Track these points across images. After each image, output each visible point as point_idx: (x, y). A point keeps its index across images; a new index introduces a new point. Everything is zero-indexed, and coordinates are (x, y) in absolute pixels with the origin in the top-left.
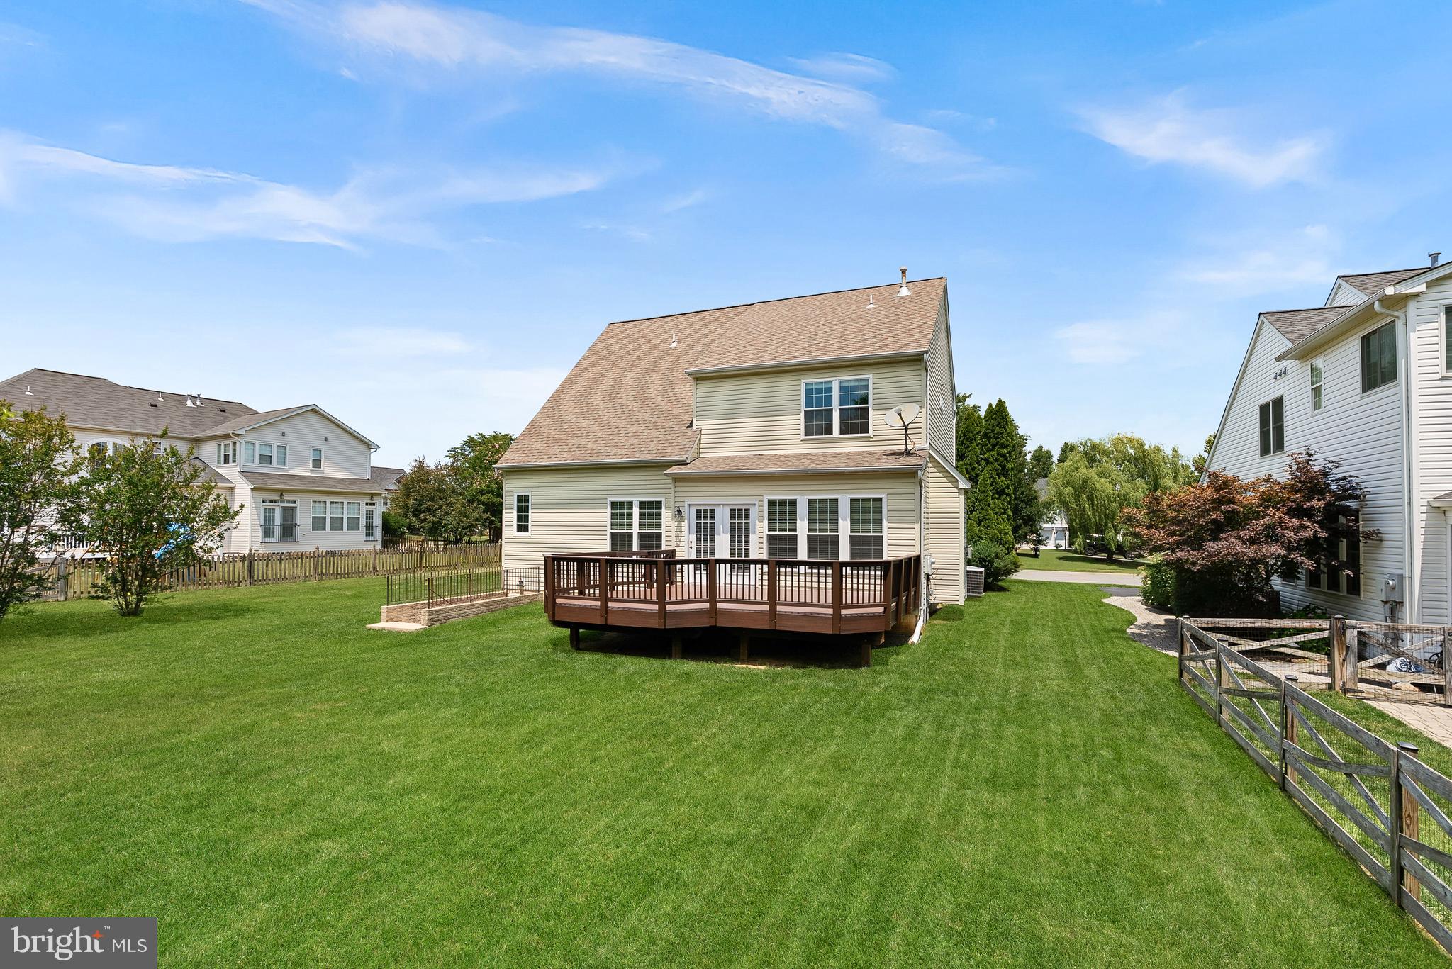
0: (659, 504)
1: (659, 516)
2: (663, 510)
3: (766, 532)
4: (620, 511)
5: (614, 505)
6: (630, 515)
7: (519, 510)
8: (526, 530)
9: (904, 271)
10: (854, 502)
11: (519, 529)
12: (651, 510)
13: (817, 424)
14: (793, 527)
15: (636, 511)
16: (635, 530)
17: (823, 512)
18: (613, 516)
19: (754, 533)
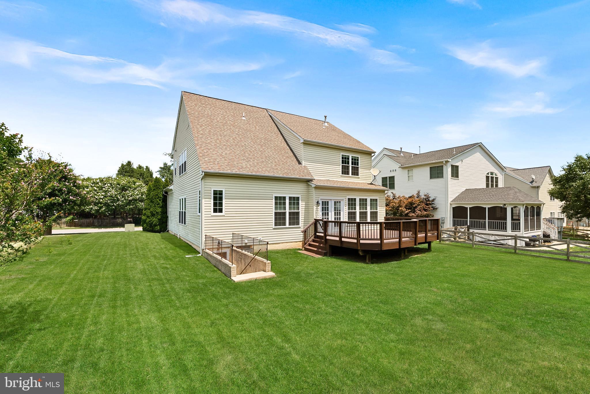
0: (298, 198)
1: (298, 204)
2: (300, 201)
3: (347, 211)
4: (280, 201)
5: (276, 198)
6: (285, 204)
7: (215, 199)
8: (221, 211)
9: (326, 117)
10: (371, 199)
11: (215, 211)
12: (294, 201)
13: (345, 171)
14: (355, 209)
15: (287, 201)
16: (287, 211)
17: (363, 202)
18: (276, 204)
19: (343, 211)
